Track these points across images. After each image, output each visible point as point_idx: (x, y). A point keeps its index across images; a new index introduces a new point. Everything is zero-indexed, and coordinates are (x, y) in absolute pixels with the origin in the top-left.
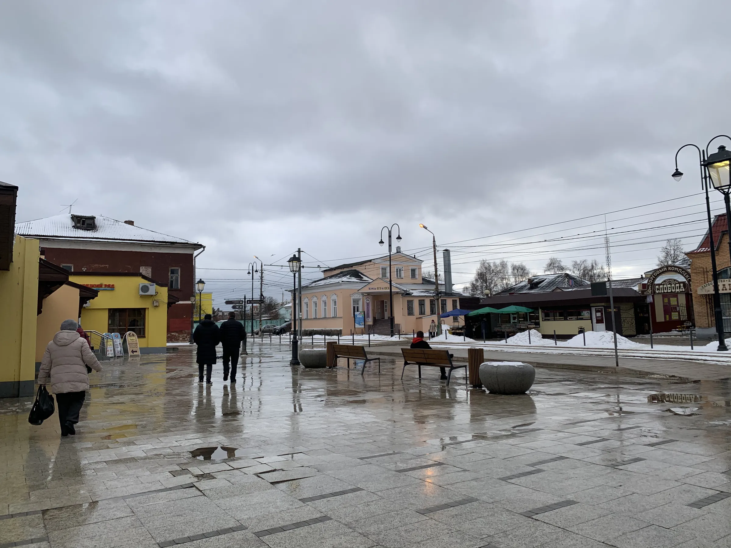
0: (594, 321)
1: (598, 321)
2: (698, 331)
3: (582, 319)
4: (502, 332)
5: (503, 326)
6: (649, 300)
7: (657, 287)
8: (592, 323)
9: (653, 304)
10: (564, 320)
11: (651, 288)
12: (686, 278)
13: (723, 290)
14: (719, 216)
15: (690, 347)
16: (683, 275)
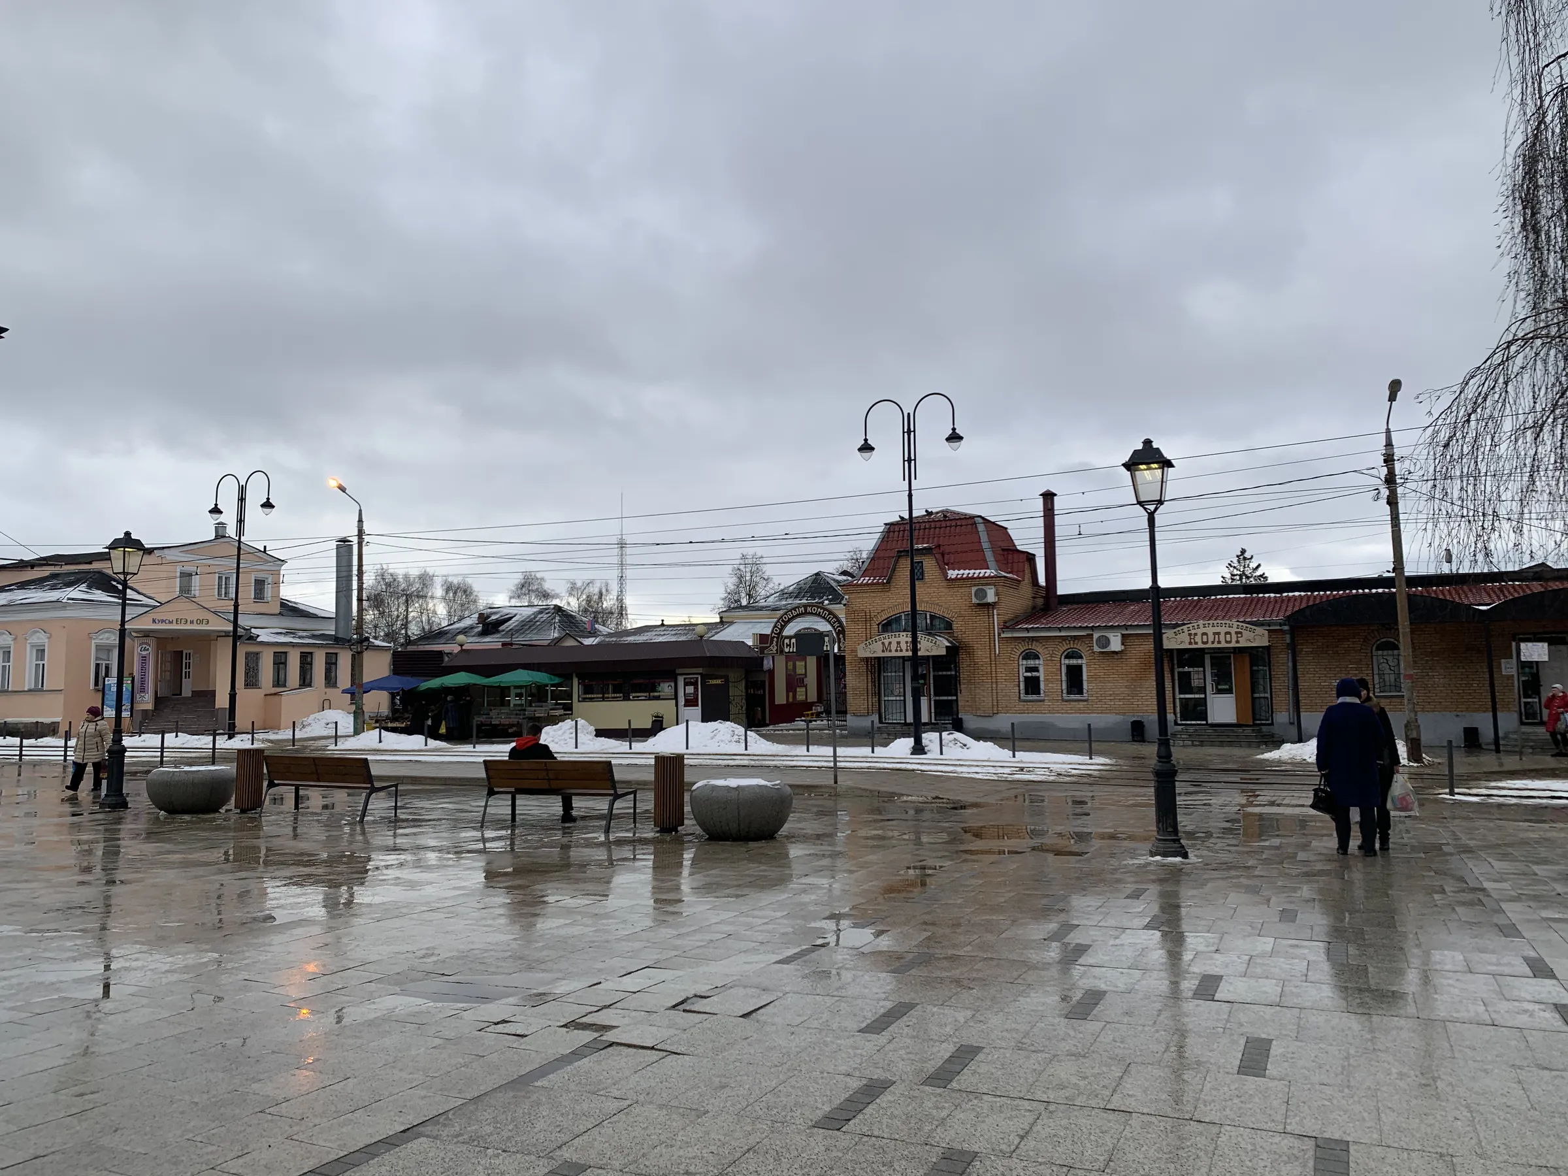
0: (682, 701)
1: (690, 703)
2: (851, 721)
3: (658, 698)
4: (491, 724)
5: (494, 713)
6: (767, 664)
7: (787, 641)
8: (677, 705)
9: (771, 672)
10: (624, 700)
11: (777, 642)
12: (833, 627)
13: (896, 651)
14: (891, 524)
15: (870, 749)
16: (830, 622)
